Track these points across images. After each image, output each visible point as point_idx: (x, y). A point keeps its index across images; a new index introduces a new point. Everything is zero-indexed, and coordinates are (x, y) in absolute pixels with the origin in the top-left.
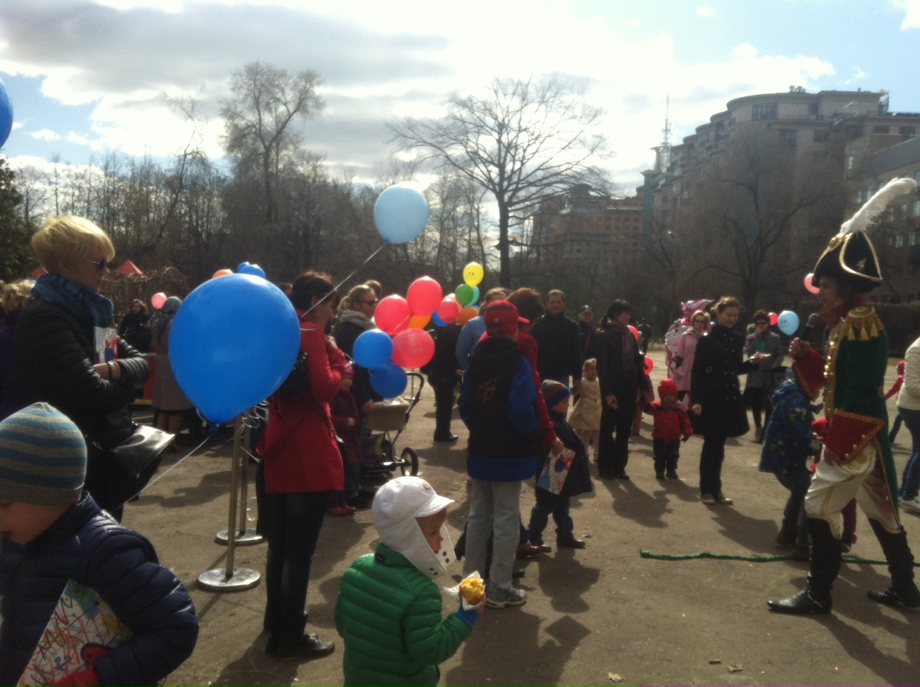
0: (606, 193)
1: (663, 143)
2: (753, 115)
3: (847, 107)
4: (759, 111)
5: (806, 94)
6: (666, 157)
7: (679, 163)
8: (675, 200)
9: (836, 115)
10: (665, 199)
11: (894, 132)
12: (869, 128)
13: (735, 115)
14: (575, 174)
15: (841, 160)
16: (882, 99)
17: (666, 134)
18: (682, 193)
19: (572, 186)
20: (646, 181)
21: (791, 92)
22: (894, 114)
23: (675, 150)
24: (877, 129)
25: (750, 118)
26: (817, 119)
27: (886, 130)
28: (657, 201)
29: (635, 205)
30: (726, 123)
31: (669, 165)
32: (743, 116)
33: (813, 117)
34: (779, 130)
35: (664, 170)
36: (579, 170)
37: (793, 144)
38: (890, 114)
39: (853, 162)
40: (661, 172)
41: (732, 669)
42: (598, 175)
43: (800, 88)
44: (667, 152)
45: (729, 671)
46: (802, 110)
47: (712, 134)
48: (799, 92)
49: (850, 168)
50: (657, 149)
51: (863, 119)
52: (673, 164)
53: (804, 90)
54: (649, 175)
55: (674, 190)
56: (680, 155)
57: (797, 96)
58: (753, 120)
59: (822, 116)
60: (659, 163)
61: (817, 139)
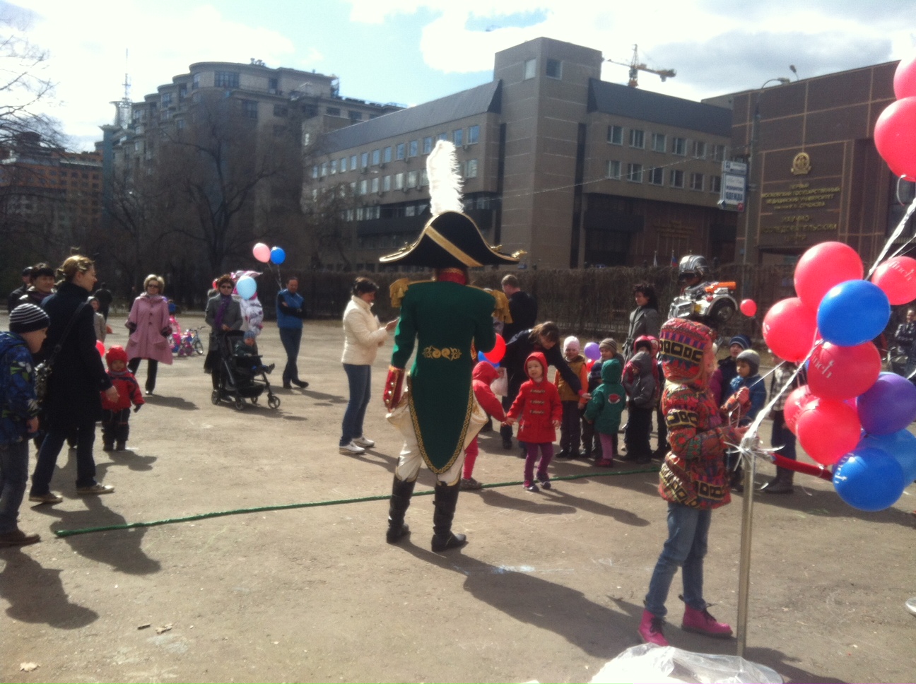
0: (57, 145)
1: (123, 98)
2: (216, 81)
3: (302, 86)
4: (222, 78)
5: (265, 67)
6: (127, 113)
7: (141, 121)
8: (138, 159)
9: (293, 93)
10: (126, 157)
11: (344, 115)
12: (323, 109)
13: (198, 79)
14: (17, 120)
15: (298, 136)
16: (334, 83)
17: (126, 89)
18: (145, 152)
19: (15, 133)
20: (106, 136)
21: (252, 64)
22: (344, 99)
23: (136, 107)
24: (330, 111)
25: (212, 84)
26: (276, 93)
27: (337, 112)
28: (118, 160)
29: (94, 160)
30: (189, 85)
31: (130, 122)
32: (206, 81)
33: (273, 92)
34: (242, 100)
35: (125, 127)
36: (22, 116)
37: (254, 115)
38: (340, 98)
39: (310, 138)
40: (121, 129)
41: (160, 630)
42: (47, 124)
43: (260, 61)
44: (127, 108)
45: (158, 633)
46: (262, 84)
47: (175, 95)
48: (259, 66)
49: (306, 144)
50: (116, 104)
51: (317, 99)
52: (134, 121)
53: (264, 64)
54: (108, 130)
55: (137, 149)
56: (142, 113)
57: (257, 69)
58: (215, 86)
59: (281, 92)
60: (119, 119)
61: (276, 114)
